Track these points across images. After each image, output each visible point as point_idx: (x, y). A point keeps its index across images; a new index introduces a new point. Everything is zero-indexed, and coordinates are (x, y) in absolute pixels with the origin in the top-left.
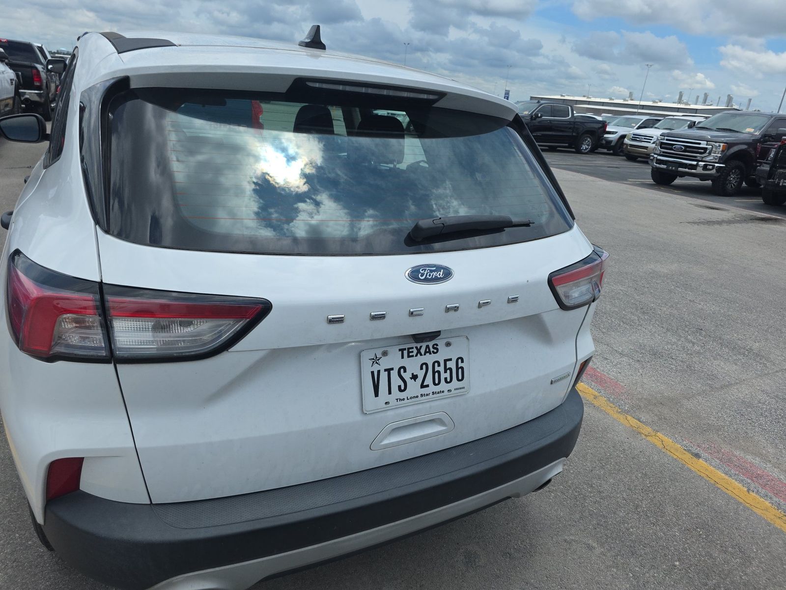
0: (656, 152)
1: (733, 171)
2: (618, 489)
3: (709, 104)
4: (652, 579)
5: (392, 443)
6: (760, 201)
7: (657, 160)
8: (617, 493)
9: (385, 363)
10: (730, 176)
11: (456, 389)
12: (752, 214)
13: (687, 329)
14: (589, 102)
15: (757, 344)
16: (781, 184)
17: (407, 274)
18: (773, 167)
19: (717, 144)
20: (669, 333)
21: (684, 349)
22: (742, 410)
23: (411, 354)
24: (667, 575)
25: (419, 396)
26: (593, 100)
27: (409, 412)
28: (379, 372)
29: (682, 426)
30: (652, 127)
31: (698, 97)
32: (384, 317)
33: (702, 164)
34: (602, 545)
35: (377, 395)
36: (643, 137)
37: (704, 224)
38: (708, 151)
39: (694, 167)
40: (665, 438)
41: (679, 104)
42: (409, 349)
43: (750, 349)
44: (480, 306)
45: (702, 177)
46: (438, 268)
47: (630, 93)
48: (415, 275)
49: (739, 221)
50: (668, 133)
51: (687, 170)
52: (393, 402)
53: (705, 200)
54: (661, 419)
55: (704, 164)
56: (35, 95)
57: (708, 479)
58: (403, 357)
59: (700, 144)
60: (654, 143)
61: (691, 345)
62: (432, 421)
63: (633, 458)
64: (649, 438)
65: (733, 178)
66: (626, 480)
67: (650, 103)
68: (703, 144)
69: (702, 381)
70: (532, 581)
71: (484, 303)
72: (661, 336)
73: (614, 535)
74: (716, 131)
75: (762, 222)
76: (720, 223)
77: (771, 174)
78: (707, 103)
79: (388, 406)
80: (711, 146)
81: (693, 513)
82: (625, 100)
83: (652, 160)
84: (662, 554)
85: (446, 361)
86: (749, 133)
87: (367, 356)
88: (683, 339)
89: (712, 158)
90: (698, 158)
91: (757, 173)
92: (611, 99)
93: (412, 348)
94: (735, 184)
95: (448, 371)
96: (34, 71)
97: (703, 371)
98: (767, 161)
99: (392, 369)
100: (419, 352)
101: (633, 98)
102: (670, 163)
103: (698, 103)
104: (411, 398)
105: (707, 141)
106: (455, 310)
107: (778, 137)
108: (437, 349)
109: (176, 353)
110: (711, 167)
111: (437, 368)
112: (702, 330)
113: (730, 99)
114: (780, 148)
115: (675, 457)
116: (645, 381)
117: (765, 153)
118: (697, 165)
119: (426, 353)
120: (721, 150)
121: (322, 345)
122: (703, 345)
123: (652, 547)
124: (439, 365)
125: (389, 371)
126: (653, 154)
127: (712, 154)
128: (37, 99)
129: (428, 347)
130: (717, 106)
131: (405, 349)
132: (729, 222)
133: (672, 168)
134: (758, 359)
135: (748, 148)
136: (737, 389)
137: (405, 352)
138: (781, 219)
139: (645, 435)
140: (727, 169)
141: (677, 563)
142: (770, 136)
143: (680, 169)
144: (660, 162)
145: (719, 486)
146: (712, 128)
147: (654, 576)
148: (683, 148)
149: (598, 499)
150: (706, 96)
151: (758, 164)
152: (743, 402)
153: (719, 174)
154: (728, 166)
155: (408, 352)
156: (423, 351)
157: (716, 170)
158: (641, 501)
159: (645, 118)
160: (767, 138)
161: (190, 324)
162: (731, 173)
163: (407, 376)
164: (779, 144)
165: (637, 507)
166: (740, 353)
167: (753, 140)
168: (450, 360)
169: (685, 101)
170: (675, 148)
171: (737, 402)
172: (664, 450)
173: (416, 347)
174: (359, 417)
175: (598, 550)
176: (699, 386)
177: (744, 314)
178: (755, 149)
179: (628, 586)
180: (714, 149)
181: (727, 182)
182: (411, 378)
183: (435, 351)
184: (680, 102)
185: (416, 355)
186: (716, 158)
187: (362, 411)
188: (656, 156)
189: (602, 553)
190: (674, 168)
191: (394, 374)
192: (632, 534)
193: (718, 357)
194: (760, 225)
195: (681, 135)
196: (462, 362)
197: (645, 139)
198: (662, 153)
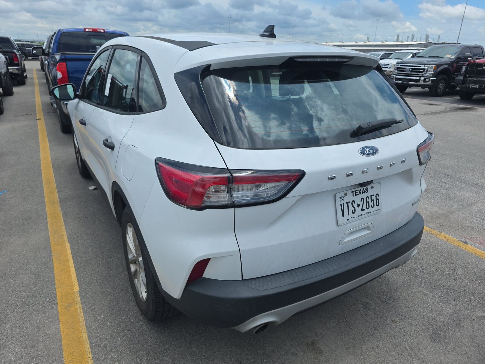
0: (395, 73)
1: (441, 81)
2: (430, 264)
3: (415, 41)
4: (462, 306)
5: (348, 241)
6: (458, 98)
7: (396, 78)
8: (431, 266)
9: (346, 199)
10: (439, 84)
11: (376, 211)
12: (455, 106)
13: (440, 176)
14: (343, 45)
15: (480, 181)
16: (470, 87)
17: (359, 152)
18: (465, 77)
19: (431, 66)
20: (431, 179)
21: (442, 187)
22: (482, 217)
23: (357, 194)
24: (469, 304)
25: (361, 215)
26: (346, 44)
27: (357, 223)
28: (344, 204)
29: (453, 229)
30: (387, 58)
31: (408, 37)
32: (352, 175)
33: (422, 78)
34: (431, 292)
35: (343, 216)
36: (383, 65)
37: (430, 115)
38: (425, 71)
39: (418, 81)
40: (447, 236)
41: (397, 42)
42: (356, 191)
43: (477, 183)
44: (391, 165)
45: (423, 86)
46: (372, 148)
47: (368, 38)
48: (363, 152)
49: (449, 111)
50: (401, 62)
51: (414, 83)
52: (350, 219)
53: (426, 100)
54: (441, 226)
55: (424, 79)
56: (15, 69)
57: (475, 254)
58: (353, 196)
59: (420, 66)
60: (390, 68)
61: (445, 184)
62: (364, 228)
63: (433, 247)
64: (438, 236)
65: (441, 85)
66: (433, 259)
67: (380, 43)
68: (423, 67)
69: (456, 203)
70: (402, 313)
71: (393, 164)
72: (427, 181)
73: (436, 287)
74: (428, 58)
75: (463, 110)
76: (439, 113)
77: (464, 82)
78: (414, 40)
79: (348, 221)
80: (427, 68)
81: (473, 272)
82: (365, 42)
83: (392, 78)
84: (463, 294)
85: (371, 196)
86: (448, 58)
87: (338, 196)
88: (439, 181)
89: (428, 74)
90: (420, 75)
91: (455, 81)
92: (356, 42)
93: (357, 191)
94: (443, 89)
95: (372, 201)
96: (14, 55)
97: (455, 198)
98: (460, 73)
99: (349, 202)
100: (360, 192)
101: (369, 41)
102: (403, 80)
103: (408, 41)
104: (358, 216)
105: (425, 65)
106: (381, 169)
107: (465, 59)
108: (367, 190)
109: (262, 200)
110: (428, 80)
111: (368, 200)
112: (448, 175)
113: (427, 37)
114: (468, 65)
115: (455, 245)
116: (426, 206)
117: (459, 69)
118: (420, 79)
119: (363, 192)
120: (433, 69)
121: (318, 192)
122: (451, 183)
123: (457, 291)
124: (368, 199)
125: (348, 203)
126: (392, 75)
127: (428, 72)
128: (16, 72)
129: (363, 189)
130: (420, 41)
131: (354, 191)
132: (444, 112)
133: (405, 82)
134: (483, 189)
135: (449, 67)
136: (476, 206)
137: (354, 193)
138: (473, 108)
139: (436, 235)
140: (437, 80)
141: (472, 297)
142: (461, 59)
143: (410, 83)
144: (398, 79)
145: (482, 257)
146: (426, 56)
147: (462, 305)
148: (411, 70)
149: (422, 270)
150: (413, 36)
151: (455, 76)
152: (482, 212)
153: (433, 84)
154: (438, 79)
155: (356, 193)
156: (361, 192)
157: (431, 81)
158: (444, 269)
159: (382, 53)
160: (459, 60)
161: (260, 186)
162: (440, 83)
163: (355, 205)
164: (468, 62)
165: (443, 272)
166: (472, 186)
167: (451, 62)
168: (373, 195)
169: (401, 40)
170: (406, 70)
171: (478, 212)
172: (448, 242)
173: (359, 190)
174: (335, 228)
175: (430, 295)
176: (456, 206)
177: (468, 164)
178: (453, 67)
179: (451, 311)
180: (429, 69)
181: (438, 88)
182: (357, 206)
183: (367, 191)
184: (398, 40)
185: (359, 194)
186: (431, 74)
187: (338, 225)
188: (394, 76)
189: (433, 296)
190: (406, 82)
191: (350, 204)
192: (444, 286)
193: (461, 189)
194: (462, 112)
195: (409, 62)
196: (378, 196)
197: (384, 66)
198: (398, 74)
